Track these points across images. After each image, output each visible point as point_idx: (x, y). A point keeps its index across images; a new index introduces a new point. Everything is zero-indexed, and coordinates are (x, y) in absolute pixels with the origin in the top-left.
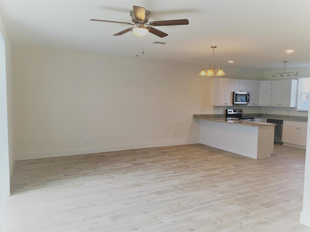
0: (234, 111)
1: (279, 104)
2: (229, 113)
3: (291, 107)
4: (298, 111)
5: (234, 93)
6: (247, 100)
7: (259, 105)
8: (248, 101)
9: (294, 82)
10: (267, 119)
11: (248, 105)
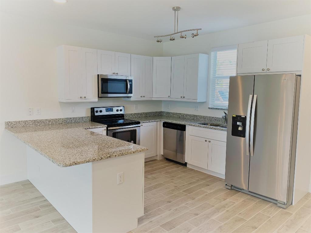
0: (107, 110)
1: (181, 97)
2: (96, 114)
3: (198, 101)
4: (209, 108)
5: (98, 75)
6: (128, 90)
7: (153, 99)
8: (131, 92)
9: (202, 58)
10: (164, 123)
11: (132, 99)
